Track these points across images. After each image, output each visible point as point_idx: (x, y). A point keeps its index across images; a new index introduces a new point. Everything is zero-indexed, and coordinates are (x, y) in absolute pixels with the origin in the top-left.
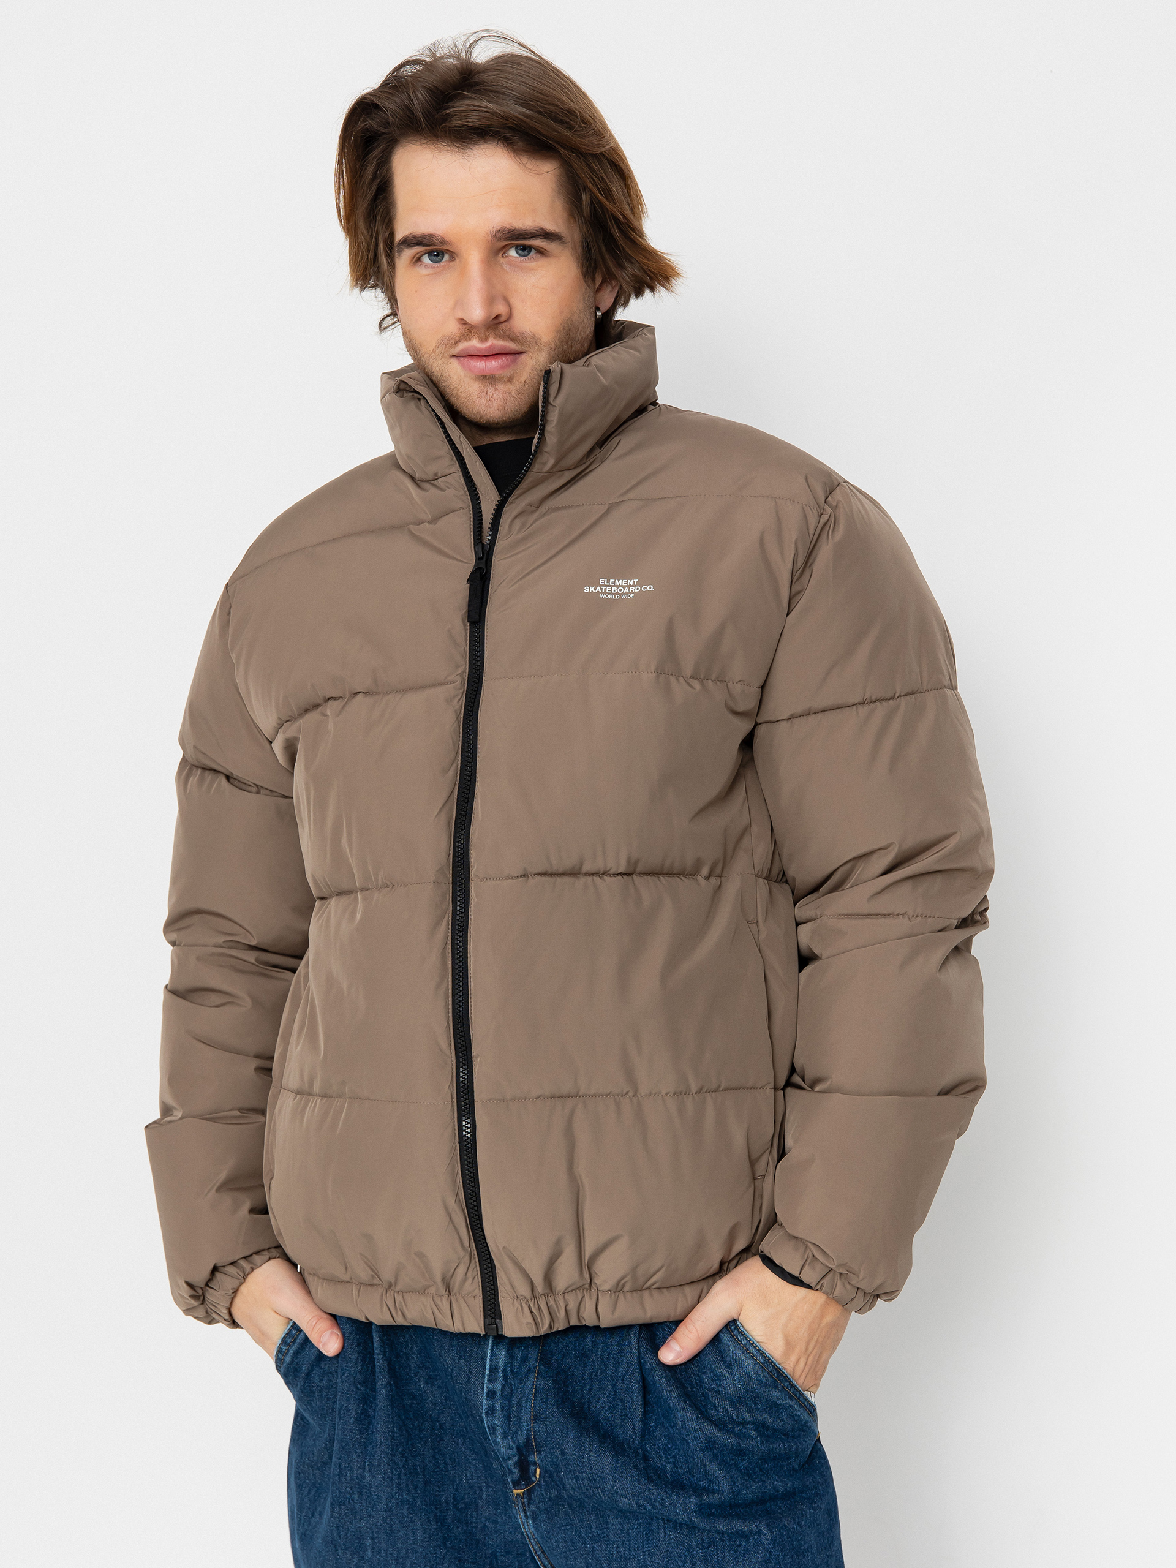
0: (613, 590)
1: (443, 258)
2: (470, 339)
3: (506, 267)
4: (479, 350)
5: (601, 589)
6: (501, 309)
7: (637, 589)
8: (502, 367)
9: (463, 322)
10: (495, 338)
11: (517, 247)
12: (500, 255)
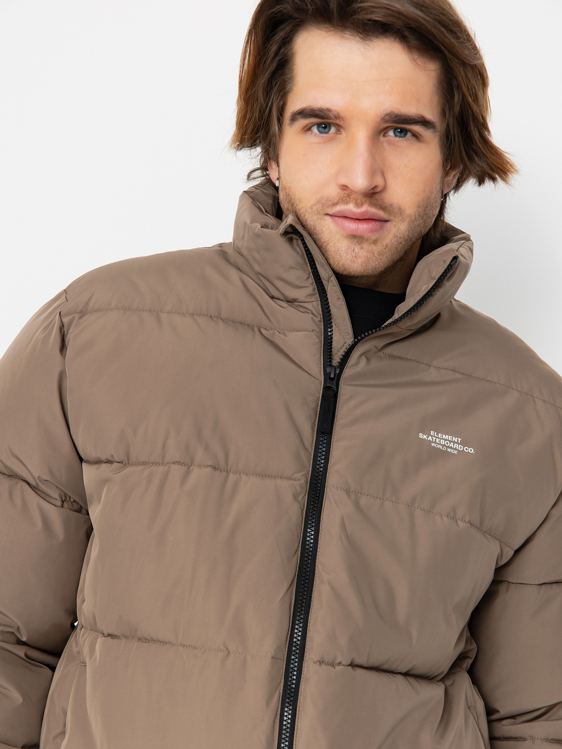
0: (441, 442)
1: (329, 130)
2: (347, 203)
3: (385, 145)
4: (354, 213)
5: (433, 439)
6: (379, 181)
7: (460, 448)
8: (372, 231)
9: (344, 187)
10: (369, 205)
11: (395, 129)
12: (382, 134)
